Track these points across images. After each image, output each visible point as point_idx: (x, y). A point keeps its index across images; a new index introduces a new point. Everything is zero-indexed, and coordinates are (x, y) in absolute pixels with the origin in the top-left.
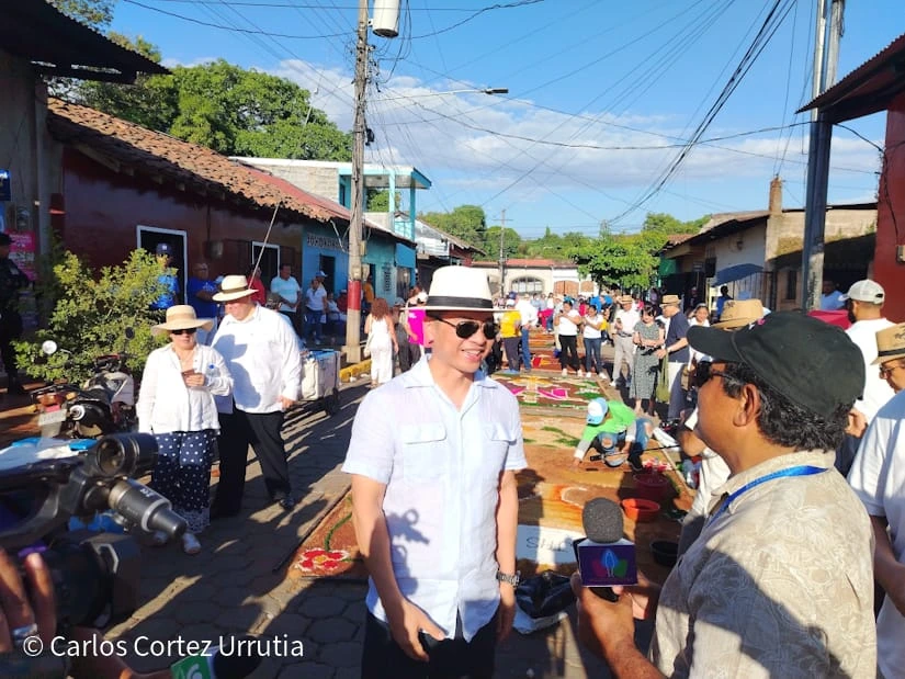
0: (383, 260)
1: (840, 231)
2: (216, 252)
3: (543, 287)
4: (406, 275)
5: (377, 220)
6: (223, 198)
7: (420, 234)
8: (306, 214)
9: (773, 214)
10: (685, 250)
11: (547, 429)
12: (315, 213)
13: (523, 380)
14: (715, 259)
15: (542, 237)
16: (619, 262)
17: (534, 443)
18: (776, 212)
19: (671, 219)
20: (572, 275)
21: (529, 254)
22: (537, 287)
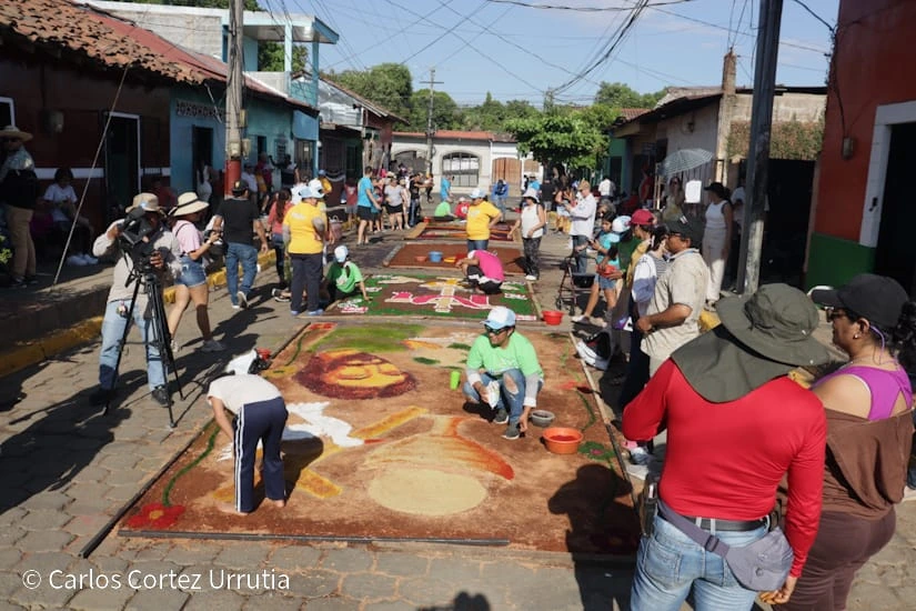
0: (277, 131)
1: (794, 117)
2: (56, 125)
3: (480, 165)
4: (306, 149)
5: (269, 82)
6: (59, 55)
7: (327, 99)
8: (172, 75)
9: (726, 93)
10: (634, 130)
11: (456, 346)
12: (185, 73)
13: (438, 284)
14: (666, 141)
15: (481, 104)
16: (564, 138)
17: (437, 365)
18: (730, 91)
19: (627, 90)
20: (511, 152)
21: (465, 124)
22: (473, 165)
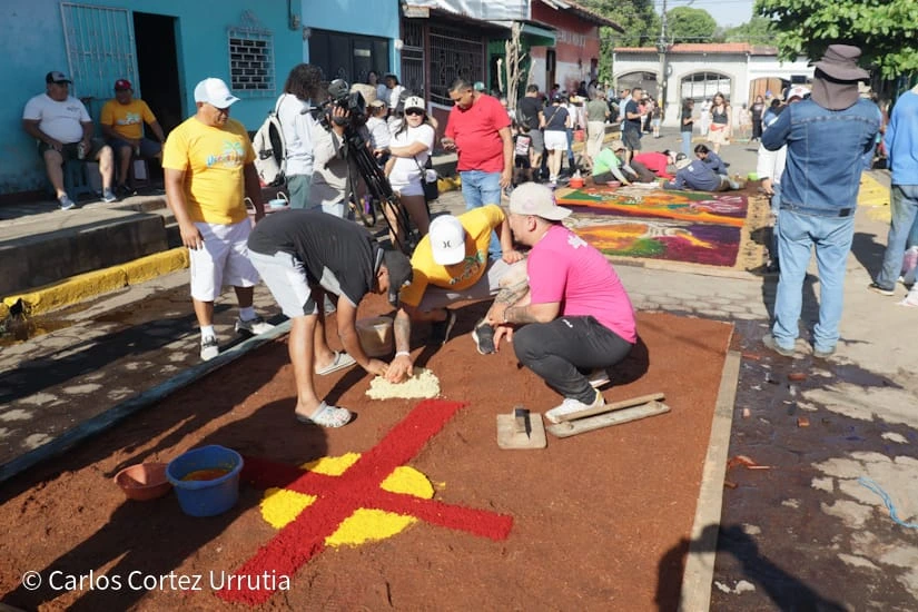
3: (732, 87)
22: (724, 88)
